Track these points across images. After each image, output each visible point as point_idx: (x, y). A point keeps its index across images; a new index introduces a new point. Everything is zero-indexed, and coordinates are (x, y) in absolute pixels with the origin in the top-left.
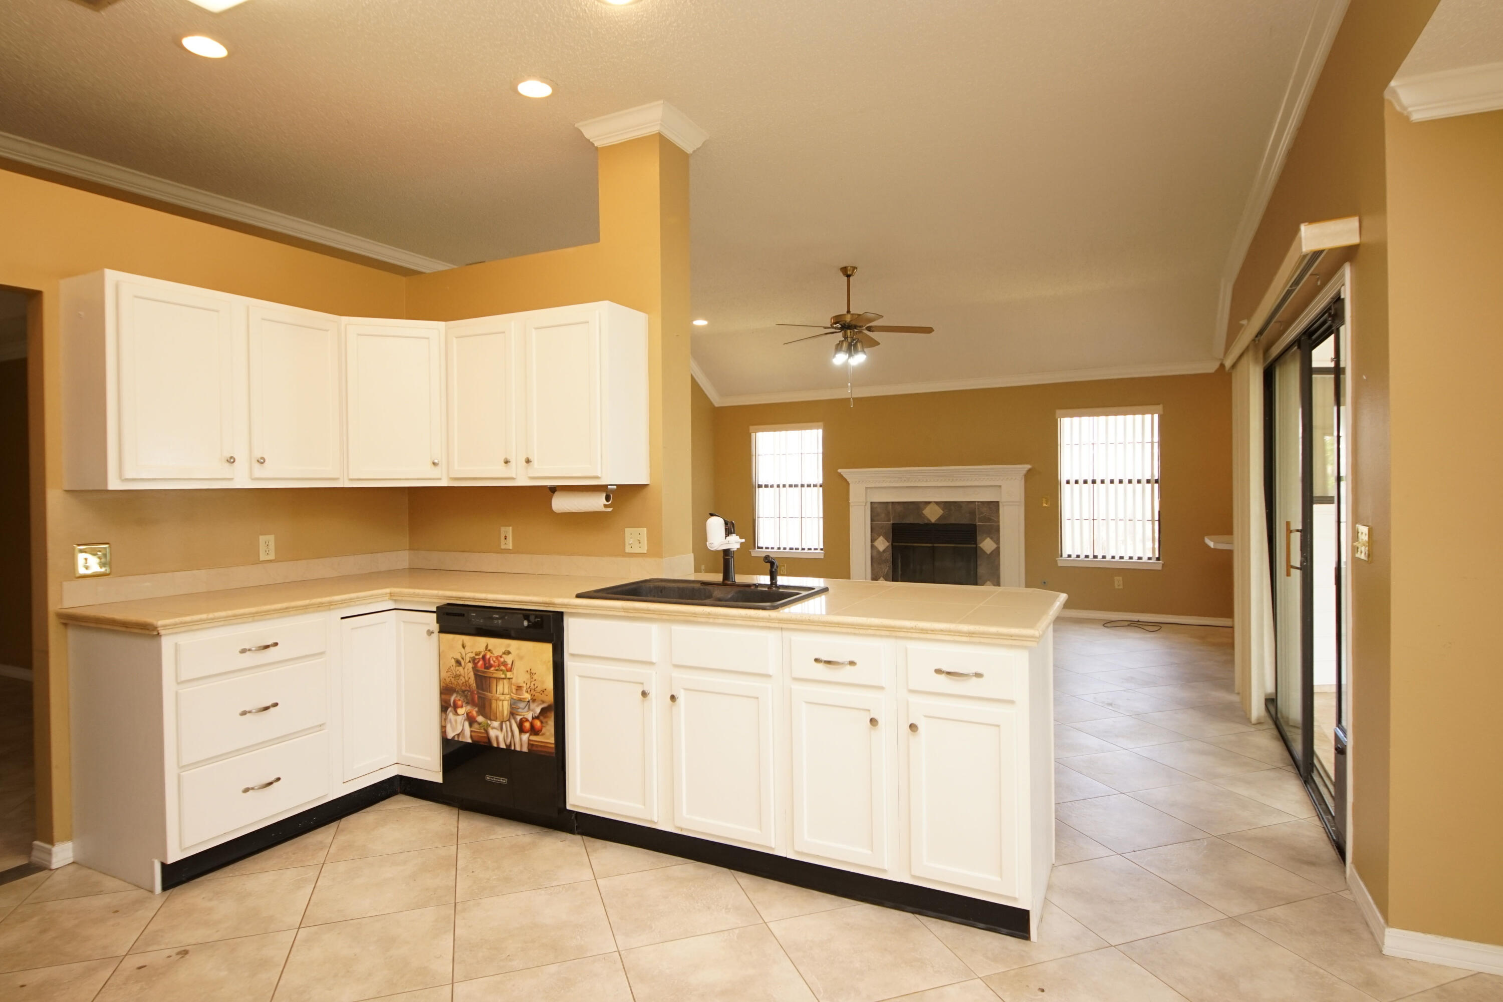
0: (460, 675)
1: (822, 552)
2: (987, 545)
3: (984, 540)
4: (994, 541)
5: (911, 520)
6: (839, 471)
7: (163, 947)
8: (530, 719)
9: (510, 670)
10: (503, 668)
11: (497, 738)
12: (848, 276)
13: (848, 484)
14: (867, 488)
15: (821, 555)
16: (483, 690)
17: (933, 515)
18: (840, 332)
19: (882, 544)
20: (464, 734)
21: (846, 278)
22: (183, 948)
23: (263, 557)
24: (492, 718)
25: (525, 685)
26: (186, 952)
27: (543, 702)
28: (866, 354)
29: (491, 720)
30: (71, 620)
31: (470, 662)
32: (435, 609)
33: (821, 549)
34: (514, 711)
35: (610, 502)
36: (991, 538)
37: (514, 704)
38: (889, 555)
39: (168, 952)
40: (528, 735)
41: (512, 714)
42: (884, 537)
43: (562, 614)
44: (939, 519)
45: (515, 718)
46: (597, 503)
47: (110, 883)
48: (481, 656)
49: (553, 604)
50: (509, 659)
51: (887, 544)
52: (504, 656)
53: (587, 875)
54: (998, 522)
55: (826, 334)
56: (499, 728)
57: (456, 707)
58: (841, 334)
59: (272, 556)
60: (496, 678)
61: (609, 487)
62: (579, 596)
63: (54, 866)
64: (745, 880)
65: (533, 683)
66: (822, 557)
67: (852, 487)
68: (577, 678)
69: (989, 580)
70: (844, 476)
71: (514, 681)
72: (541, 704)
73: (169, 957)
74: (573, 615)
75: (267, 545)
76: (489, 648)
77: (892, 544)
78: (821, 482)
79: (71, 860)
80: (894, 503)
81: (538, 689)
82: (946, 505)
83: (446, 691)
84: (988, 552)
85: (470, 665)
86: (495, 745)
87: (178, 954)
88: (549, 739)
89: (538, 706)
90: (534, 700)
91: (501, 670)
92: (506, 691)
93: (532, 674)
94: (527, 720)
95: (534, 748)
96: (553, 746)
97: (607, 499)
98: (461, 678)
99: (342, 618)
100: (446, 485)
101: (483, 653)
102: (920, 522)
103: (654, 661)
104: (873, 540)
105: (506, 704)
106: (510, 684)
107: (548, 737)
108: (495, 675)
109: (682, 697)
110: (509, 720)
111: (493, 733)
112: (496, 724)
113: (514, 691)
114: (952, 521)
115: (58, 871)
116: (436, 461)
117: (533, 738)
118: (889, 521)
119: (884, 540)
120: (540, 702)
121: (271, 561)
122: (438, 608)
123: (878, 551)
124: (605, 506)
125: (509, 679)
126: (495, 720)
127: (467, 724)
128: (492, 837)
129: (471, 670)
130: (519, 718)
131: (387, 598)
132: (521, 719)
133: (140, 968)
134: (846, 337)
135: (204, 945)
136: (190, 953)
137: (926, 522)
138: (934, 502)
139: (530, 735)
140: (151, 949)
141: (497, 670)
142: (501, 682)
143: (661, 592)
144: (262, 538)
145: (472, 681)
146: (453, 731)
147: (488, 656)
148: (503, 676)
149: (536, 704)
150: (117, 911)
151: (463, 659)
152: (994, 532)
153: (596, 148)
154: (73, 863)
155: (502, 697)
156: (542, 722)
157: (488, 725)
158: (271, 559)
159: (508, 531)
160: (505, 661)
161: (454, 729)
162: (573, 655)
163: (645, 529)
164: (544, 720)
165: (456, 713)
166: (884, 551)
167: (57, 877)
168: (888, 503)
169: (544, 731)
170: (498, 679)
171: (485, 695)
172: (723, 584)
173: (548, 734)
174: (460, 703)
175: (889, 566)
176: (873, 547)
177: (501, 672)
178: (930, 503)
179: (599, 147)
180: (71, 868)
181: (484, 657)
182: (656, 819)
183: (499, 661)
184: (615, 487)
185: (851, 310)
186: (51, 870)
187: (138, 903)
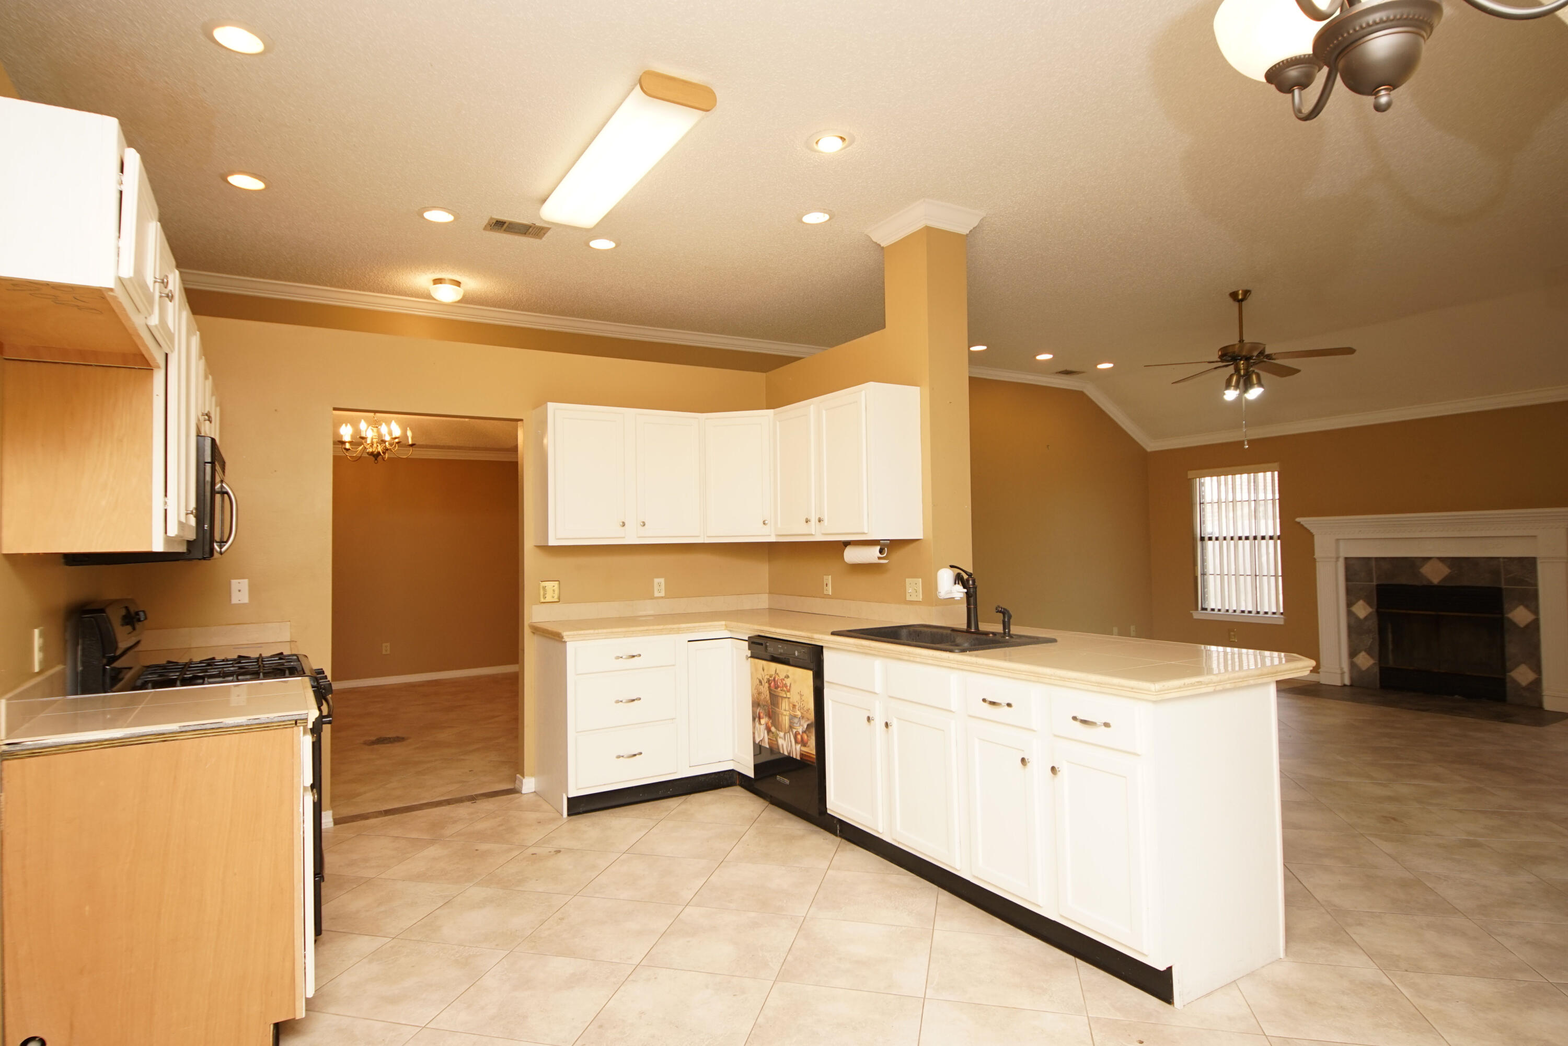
0: (761, 693)
1: (1282, 616)
2: (1520, 615)
3: (1516, 607)
4: (1530, 611)
5: (1403, 580)
6: (1298, 520)
7: (551, 846)
8: (801, 732)
9: (789, 691)
10: (785, 689)
11: (783, 745)
12: (1240, 301)
13: (1312, 535)
14: (1338, 540)
15: (1280, 621)
16: (774, 706)
17: (1435, 575)
18: (1232, 364)
19: (1362, 610)
20: (764, 740)
21: (1237, 304)
22: (559, 849)
23: (656, 594)
24: (780, 729)
25: (797, 704)
26: (559, 851)
27: (808, 719)
28: (1264, 388)
29: (779, 731)
30: (536, 630)
31: (767, 682)
32: (747, 639)
33: (1282, 614)
34: (791, 725)
35: (885, 555)
36: (1527, 607)
37: (792, 718)
38: (1373, 624)
39: (550, 849)
40: (800, 745)
41: (791, 727)
42: (1365, 601)
43: (822, 647)
44: (1445, 579)
45: (792, 732)
46: (871, 555)
47: (546, 806)
48: (773, 679)
49: (812, 638)
50: (788, 682)
51: (1369, 610)
52: (785, 679)
53: (824, 865)
54: (1536, 585)
55: (1216, 368)
56: (784, 738)
57: (760, 718)
58: (1232, 367)
59: (663, 594)
60: (781, 697)
61: (881, 541)
62: (833, 634)
63: (523, 792)
64: (945, 897)
65: (802, 703)
66: (1281, 622)
67: (1316, 538)
68: (830, 701)
69: (1524, 663)
70: (1306, 526)
71: (791, 700)
72: (807, 721)
73: (550, 852)
74: (829, 648)
75: (659, 585)
76: (777, 672)
77: (1377, 612)
78: (1278, 533)
79: (533, 790)
80: (1376, 559)
81: (805, 709)
82: (1455, 563)
83: (756, 704)
84: (1522, 625)
85: (767, 685)
86: (782, 752)
87: (555, 851)
88: (811, 750)
89: (805, 722)
90: (803, 717)
91: (784, 691)
92: (787, 708)
93: (801, 695)
94: (799, 733)
95: (804, 758)
96: (815, 757)
97: (881, 551)
98: (763, 695)
99: (689, 641)
100: (774, 541)
101: (773, 676)
102: (1416, 583)
103: (877, 691)
104: (1349, 604)
105: (787, 718)
106: (789, 703)
107: (811, 749)
108: (781, 695)
109: (895, 724)
110: (789, 732)
111: (781, 742)
112: (782, 734)
113: (791, 709)
114: (1465, 582)
115: (525, 795)
116: (766, 522)
117: (804, 749)
118: (1371, 581)
119: (1365, 604)
120: (807, 719)
121: (662, 597)
122: (749, 637)
123: (1357, 618)
124: (879, 558)
125: (788, 698)
126: (781, 731)
127: (766, 732)
128: (778, 826)
129: (767, 688)
130: (794, 731)
131: (723, 628)
132: (796, 732)
133: (533, 854)
134: (1237, 370)
135: (570, 850)
136: (561, 853)
137: (1425, 583)
138: (1440, 559)
139: (801, 746)
140: (543, 846)
141: (781, 690)
142: (784, 700)
143: (918, 636)
144: (656, 581)
145: (768, 697)
146: (759, 738)
147: (776, 679)
148: (785, 696)
149: (804, 721)
150: (540, 822)
151: (763, 679)
152: (1530, 598)
153: (883, 248)
154: (535, 792)
155: (785, 713)
156: (807, 736)
157: (778, 735)
158: (662, 596)
159: (829, 579)
160: (786, 684)
161: (759, 736)
162: (828, 682)
163: (920, 579)
164: (809, 735)
165: (760, 723)
166: (1366, 618)
167: (524, 798)
168: (1369, 559)
169: (809, 743)
170: (783, 698)
171: (775, 710)
172: (968, 631)
173: (811, 746)
174: (762, 715)
175: (1373, 638)
176: (1350, 613)
177: (784, 693)
178: (1429, 558)
179: (885, 246)
180: (532, 795)
181: (774, 679)
182: (881, 831)
183: (783, 683)
184: (889, 542)
185: (1244, 339)
186: (522, 794)
187: (554, 820)
